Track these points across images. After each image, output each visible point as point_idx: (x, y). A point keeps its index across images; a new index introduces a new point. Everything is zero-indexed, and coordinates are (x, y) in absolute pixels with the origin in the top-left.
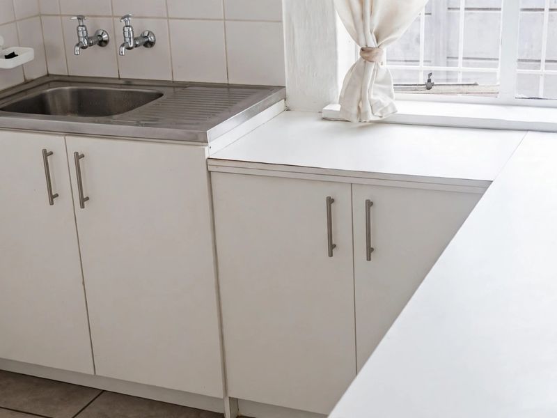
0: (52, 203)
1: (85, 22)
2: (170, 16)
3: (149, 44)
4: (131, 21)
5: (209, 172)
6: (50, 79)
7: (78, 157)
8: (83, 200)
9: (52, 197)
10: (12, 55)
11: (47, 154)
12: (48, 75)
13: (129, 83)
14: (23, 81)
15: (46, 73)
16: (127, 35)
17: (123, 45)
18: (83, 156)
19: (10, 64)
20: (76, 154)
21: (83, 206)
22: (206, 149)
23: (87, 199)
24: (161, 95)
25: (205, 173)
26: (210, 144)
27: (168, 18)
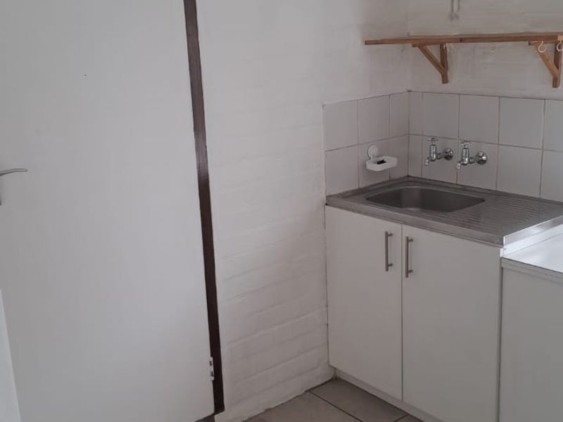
0: (387, 270)
1: (436, 143)
2: (500, 143)
3: (482, 162)
4: (468, 145)
5: (502, 269)
6: (408, 179)
7: (409, 240)
8: (408, 272)
9: (388, 266)
10: (382, 162)
11: (388, 235)
12: (408, 176)
13: (464, 188)
14: (388, 179)
15: (406, 174)
16: (464, 155)
17: (459, 162)
18: (412, 240)
19: (379, 168)
20: (407, 238)
21: (407, 276)
22: (502, 250)
23: (411, 271)
24: (483, 201)
25: (498, 267)
26: (505, 247)
27: (499, 144)
